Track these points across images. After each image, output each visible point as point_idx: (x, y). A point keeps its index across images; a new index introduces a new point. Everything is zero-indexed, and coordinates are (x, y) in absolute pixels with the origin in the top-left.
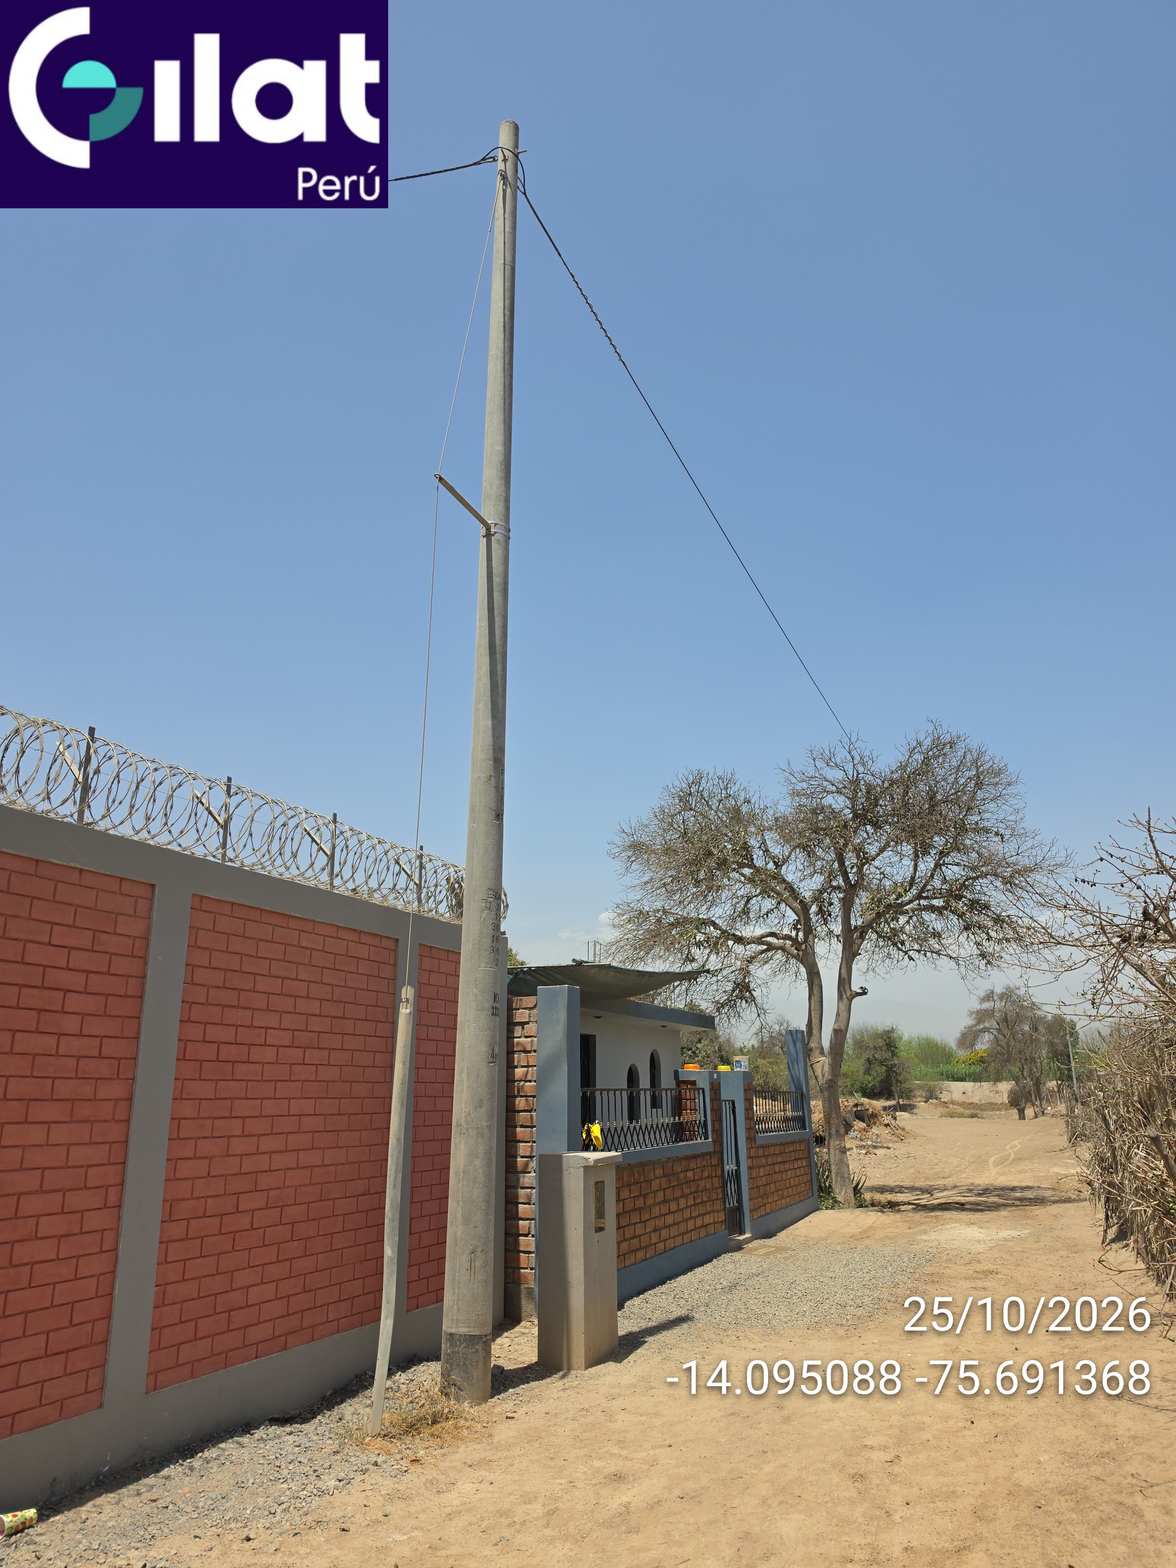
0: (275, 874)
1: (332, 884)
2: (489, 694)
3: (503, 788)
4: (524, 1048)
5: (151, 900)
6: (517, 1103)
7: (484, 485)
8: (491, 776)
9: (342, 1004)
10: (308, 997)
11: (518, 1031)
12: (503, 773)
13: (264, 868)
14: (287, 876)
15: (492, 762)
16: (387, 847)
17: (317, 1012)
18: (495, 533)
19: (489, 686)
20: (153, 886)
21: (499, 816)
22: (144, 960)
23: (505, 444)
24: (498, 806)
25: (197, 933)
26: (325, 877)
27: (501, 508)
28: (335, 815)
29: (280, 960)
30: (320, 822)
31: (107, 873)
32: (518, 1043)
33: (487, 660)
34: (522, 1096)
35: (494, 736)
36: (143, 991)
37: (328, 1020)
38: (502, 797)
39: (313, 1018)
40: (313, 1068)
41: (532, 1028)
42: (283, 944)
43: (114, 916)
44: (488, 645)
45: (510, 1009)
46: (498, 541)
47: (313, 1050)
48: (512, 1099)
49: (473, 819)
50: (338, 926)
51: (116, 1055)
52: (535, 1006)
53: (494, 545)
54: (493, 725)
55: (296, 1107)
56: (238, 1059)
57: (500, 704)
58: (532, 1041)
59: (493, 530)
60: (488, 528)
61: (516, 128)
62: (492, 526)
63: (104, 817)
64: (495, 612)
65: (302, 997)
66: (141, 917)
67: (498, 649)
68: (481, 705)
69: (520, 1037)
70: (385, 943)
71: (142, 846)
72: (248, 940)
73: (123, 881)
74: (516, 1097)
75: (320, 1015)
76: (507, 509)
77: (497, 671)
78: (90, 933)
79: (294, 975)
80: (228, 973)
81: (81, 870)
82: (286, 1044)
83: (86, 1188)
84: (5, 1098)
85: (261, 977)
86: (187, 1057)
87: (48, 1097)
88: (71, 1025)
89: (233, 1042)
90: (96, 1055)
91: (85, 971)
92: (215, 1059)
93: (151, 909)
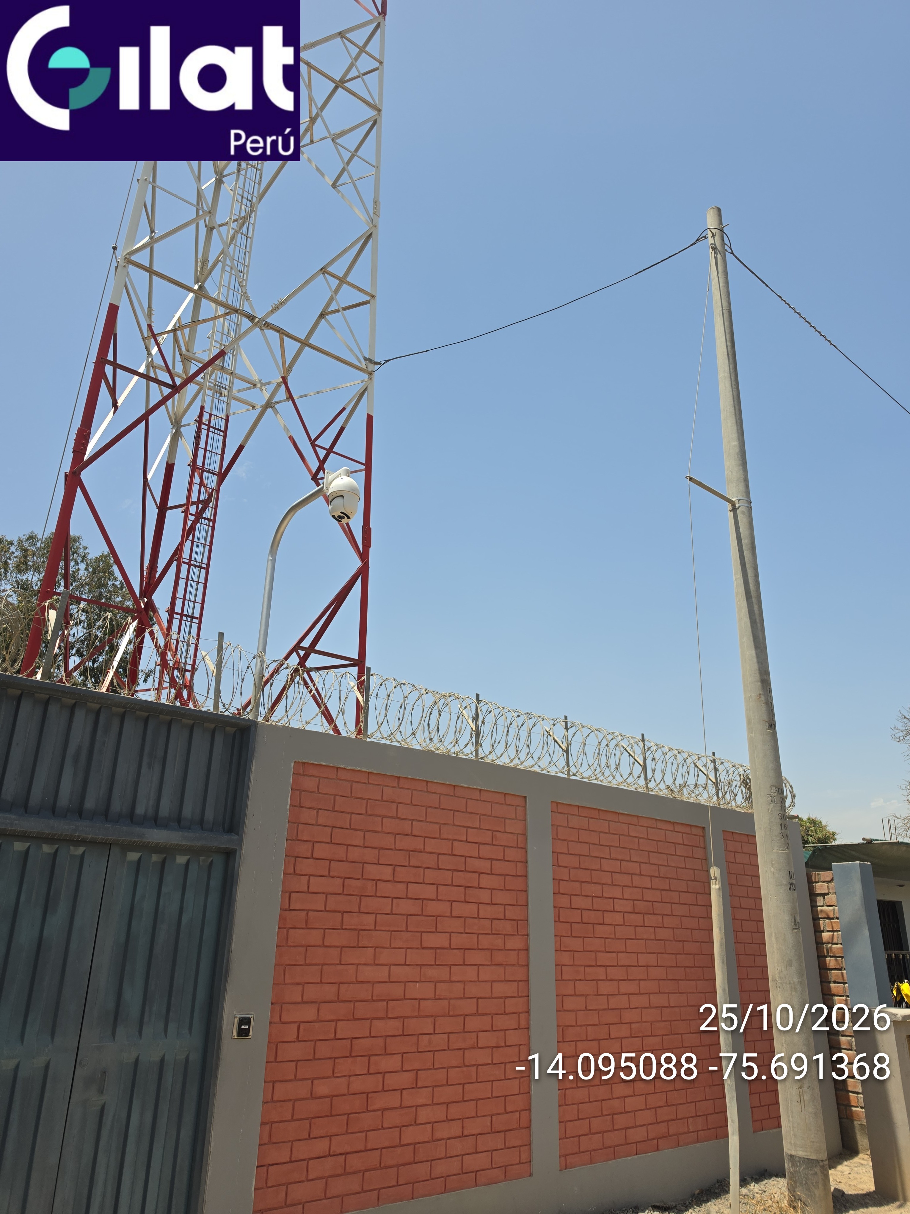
0: (605, 783)
1: (647, 787)
2: (750, 629)
3: (772, 703)
4: (828, 915)
5: (525, 807)
6: (827, 962)
7: (726, 472)
8: (760, 694)
9: (667, 880)
10: (640, 874)
11: (820, 901)
12: (770, 691)
13: (597, 779)
14: (614, 784)
15: (759, 683)
16: (685, 755)
17: (649, 886)
18: (739, 506)
19: (749, 624)
20: (525, 797)
21: (772, 725)
22: (525, 849)
23: (739, 439)
24: (770, 718)
25: (557, 829)
26: (642, 782)
27: (742, 487)
28: (643, 735)
29: (617, 847)
30: (632, 741)
31: (496, 791)
32: (822, 911)
33: (745, 604)
34: (831, 957)
35: (758, 662)
36: (527, 872)
37: (658, 892)
38: (773, 711)
39: (647, 890)
40: (652, 929)
41: (832, 898)
42: (617, 834)
43: (503, 820)
44: (744, 592)
45: (810, 883)
46: (743, 513)
47: (650, 916)
48: (823, 959)
49: (750, 730)
50: (656, 820)
51: (515, 918)
52: (832, 880)
53: (740, 516)
54: (756, 654)
55: (643, 959)
56: (596, 922)
57: (761, 637)
58: (834, 910)
59: (737, 505)
60: (733, 504)
61: (719, 210)
62: (736, 502)
63: (490, 753)
64: (747, 566)
65: (636, 874)
66: (520, 820)
67: (753, 594)
68: (745, 639)
69: (822, 906)
70: (694, 831)
71: (515, 770)
72: (592, 832)
73: (506, 796)
74: (826, 957)
75: (652, 888)
76: (747, 487)
77: (754, 611)
78: (490, 833)
79: (628, 859)
80: (582, 858)
81: (480, 790)
82: (629, 911)
83: (505, 1013)
84: (450, 948)
85: (605, 860)
86: (561, 920)
87: (476, 947)
88: (485, 896)
89: (591, 908)
90: (503, 917)
91: (489, 859)
92: (580, 921)
93: (525, 814)
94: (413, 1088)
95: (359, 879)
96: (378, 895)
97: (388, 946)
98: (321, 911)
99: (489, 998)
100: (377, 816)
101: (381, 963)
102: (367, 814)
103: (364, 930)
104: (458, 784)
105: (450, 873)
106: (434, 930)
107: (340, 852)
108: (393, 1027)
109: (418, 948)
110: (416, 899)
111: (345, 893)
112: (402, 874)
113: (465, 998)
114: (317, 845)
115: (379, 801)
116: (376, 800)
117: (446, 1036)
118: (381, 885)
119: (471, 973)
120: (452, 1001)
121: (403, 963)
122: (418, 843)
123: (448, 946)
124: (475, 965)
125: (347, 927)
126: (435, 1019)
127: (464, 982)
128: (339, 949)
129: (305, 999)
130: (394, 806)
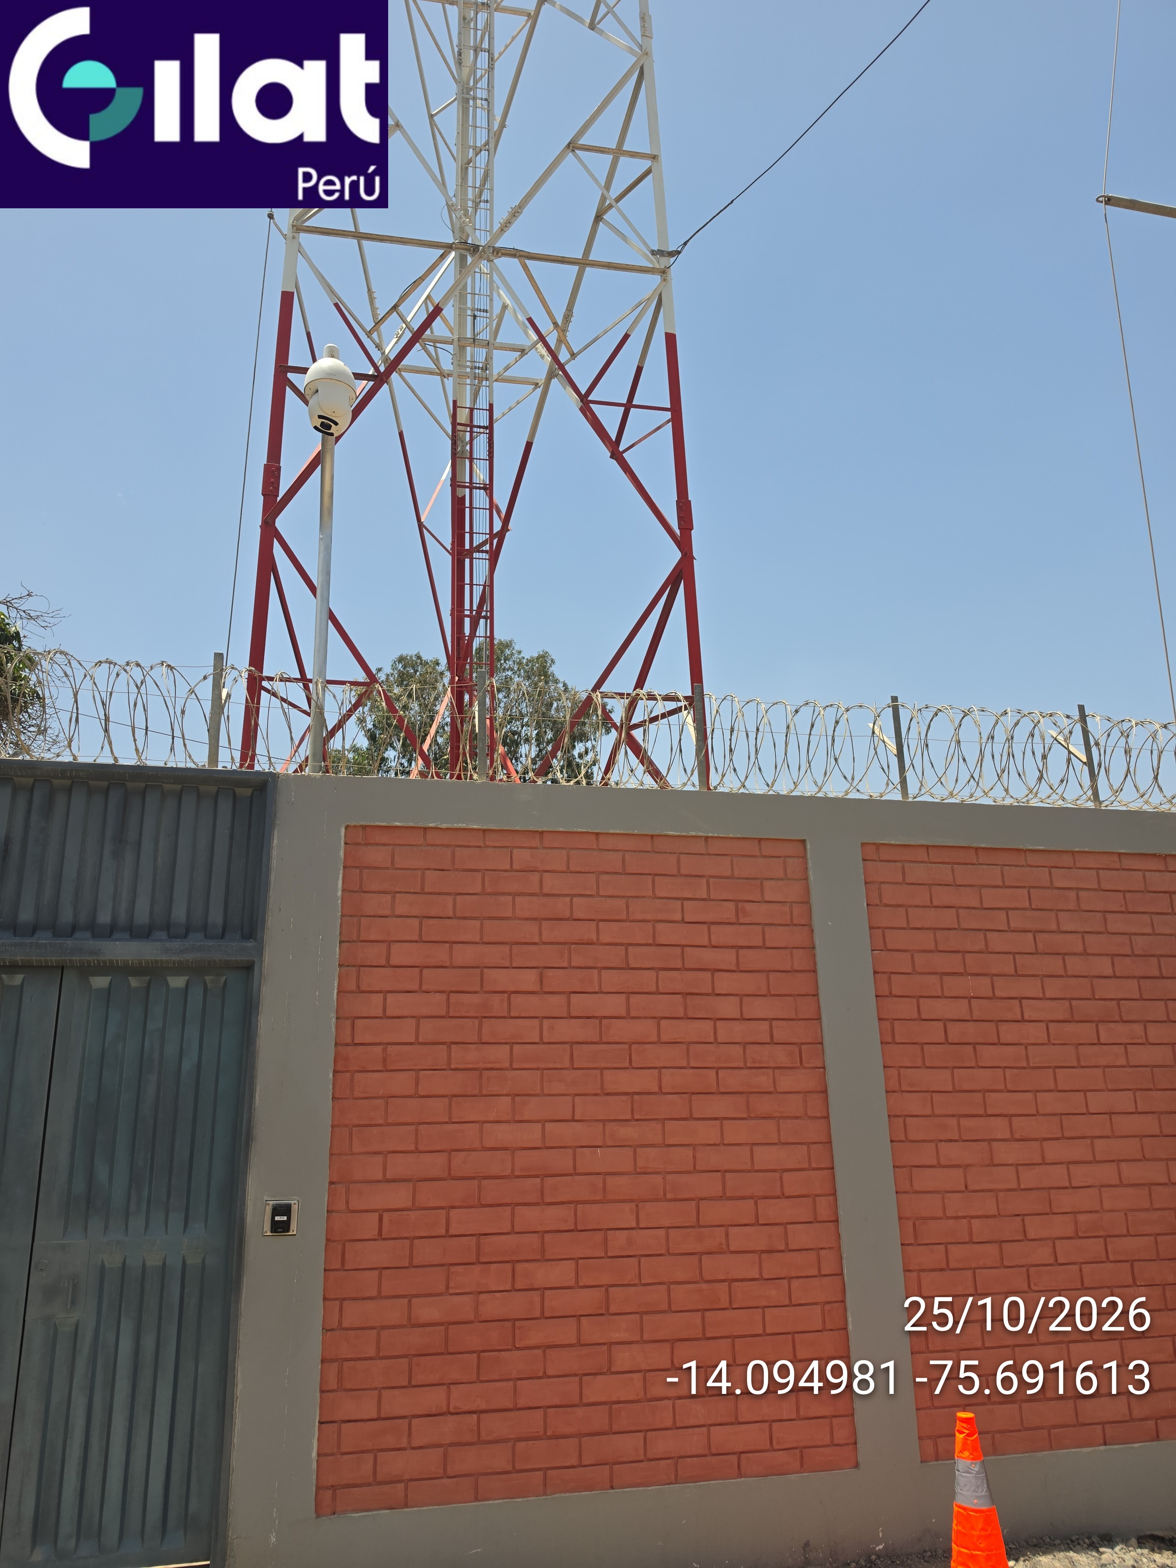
1: (1097, 799)
5: (804, 857)
10: (1086, 954)
17: (1108, 972)
20: (802, 841)
22: (809, 927)
25: (879, 889)
28: (1081, 707)
29: (1023, 909)
31: (738, 836)
36: (815, 963)
39: (1101, 980)
42: (1025, 887)
43: (758, 882)
50: (1121, 855)
51: (794, 1040)
55: (1099, 1102)
56: (980, 1040)
65: (1074, 954)
66: (796, 880)
72: (963, 888)
73: (759, 842)
75: (1115, 977)
78: (731, 905)
79: (1054, 927)
80: (939, 934)
81: (707, 838)
82: (1061, 1018)
83: (783, 1196)
84: (661, 1092)
85: (996, 934)
86: (898, 1040)
87: (714, 1089)
88: (728, 1007)
89: (968, 1018)
90: (768, 1040)
91: (733, 947)
92: (943, 1041)
93: (806, 869)
94: (602, 1315)
95: (476, 992)
96: (512, 1014)
97: (538, 1092)
98: (411, 1044)
99: (749, 1171)
100: (503, 894)
101: (526, 1118)
102: (484, 893)
103: (492, 1069)
104: (657, 833)
105: (652, 974)
106: (627, 1065)
107: (440, 954)
108: (554, 1217)
109: (596, 1095)
110: (588, 1018)
111: (451, 1014)
112: (556, 980)
113: (695, 1171)
114: (395, 947)
115: (506, 871)
116: (501, 871)
117: (662, 1232)
118: (517, 1000)
119: (707, 1132)
120: (670, 1177)
121: (570, 1118)
122: (587, 931)
123: (656, 1089)
124: (716, 1119)
125: (459, 1066)
126: (637, 1206)
127: (694, 1146)
128: (446, 1100)
129: (388, 1176)
130: (536, 877)
